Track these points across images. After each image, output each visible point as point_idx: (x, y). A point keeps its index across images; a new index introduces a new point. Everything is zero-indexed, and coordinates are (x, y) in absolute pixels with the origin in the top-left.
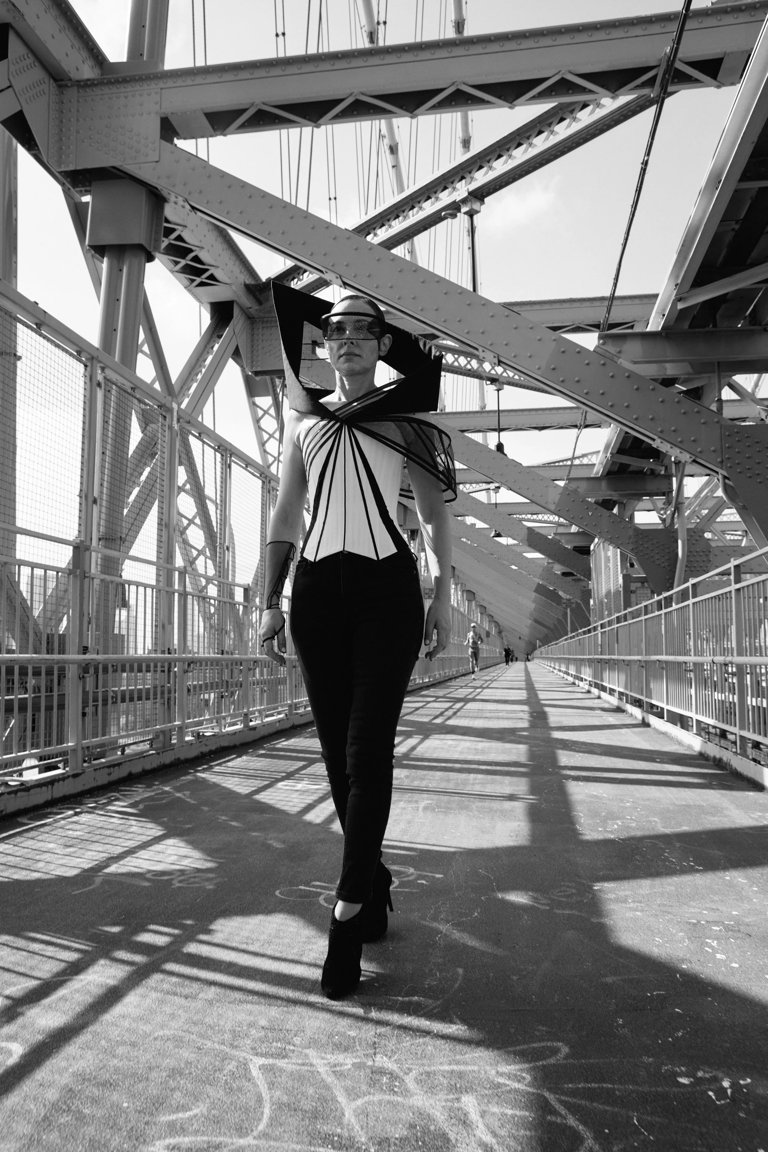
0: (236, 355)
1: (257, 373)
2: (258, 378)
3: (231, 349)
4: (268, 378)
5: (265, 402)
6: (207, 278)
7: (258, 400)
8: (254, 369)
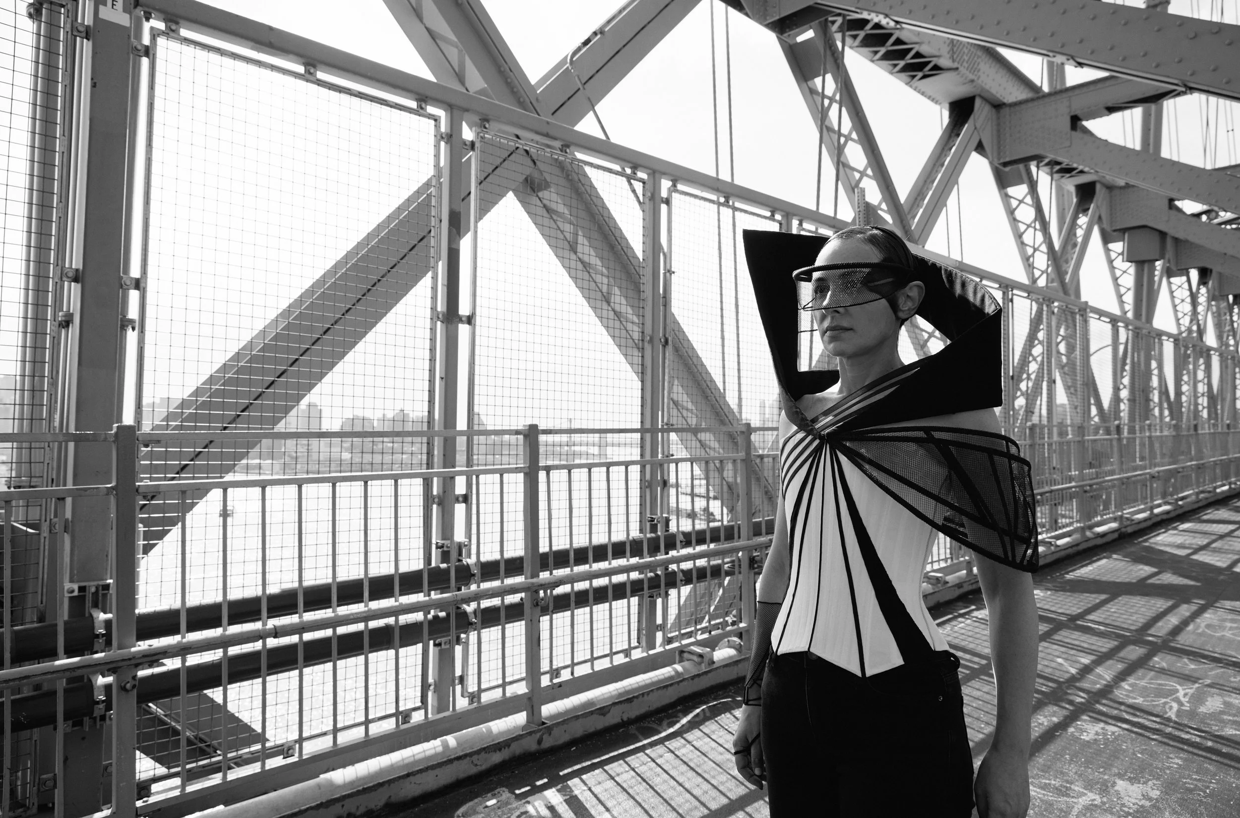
0: (980, 148)
1: (1005, 164)
2: (1007, 169)
3: (974, 143)
4: (1021, 166)
5: (1019, 191)
6: (913, 58)
7: (1011, 191)
8: (1002, 161)
